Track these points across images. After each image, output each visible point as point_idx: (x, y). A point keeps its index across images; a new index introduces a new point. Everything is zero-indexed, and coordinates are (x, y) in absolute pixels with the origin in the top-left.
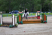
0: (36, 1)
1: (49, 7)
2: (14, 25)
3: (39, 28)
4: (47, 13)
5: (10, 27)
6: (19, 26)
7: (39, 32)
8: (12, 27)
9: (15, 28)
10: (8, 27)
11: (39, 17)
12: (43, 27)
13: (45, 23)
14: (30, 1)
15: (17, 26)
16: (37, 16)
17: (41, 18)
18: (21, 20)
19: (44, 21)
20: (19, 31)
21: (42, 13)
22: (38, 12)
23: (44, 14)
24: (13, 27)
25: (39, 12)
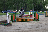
0: (29, 1)
1: (41, 6)
2: (8, 23)
3: (32, 26)
4: (39, 12)
5: (5, 25)
6: (13, 24)
7: (32, 29)
8: (6, 25)
9: (9, 26)
10: (3, 25)
11: (31, 16)
12: (35, 25)
13: (37, 21)
14: (23, 1)
15: (11, 24)
16: (30, 15)
17: (33, 17)
18: (15, 19)
19: (36, 19)
20: (13, 29)
21: (34, 12)
22: (30, 11)
23: (36, 13)
24: (8, 25)
25: (32, 11)
